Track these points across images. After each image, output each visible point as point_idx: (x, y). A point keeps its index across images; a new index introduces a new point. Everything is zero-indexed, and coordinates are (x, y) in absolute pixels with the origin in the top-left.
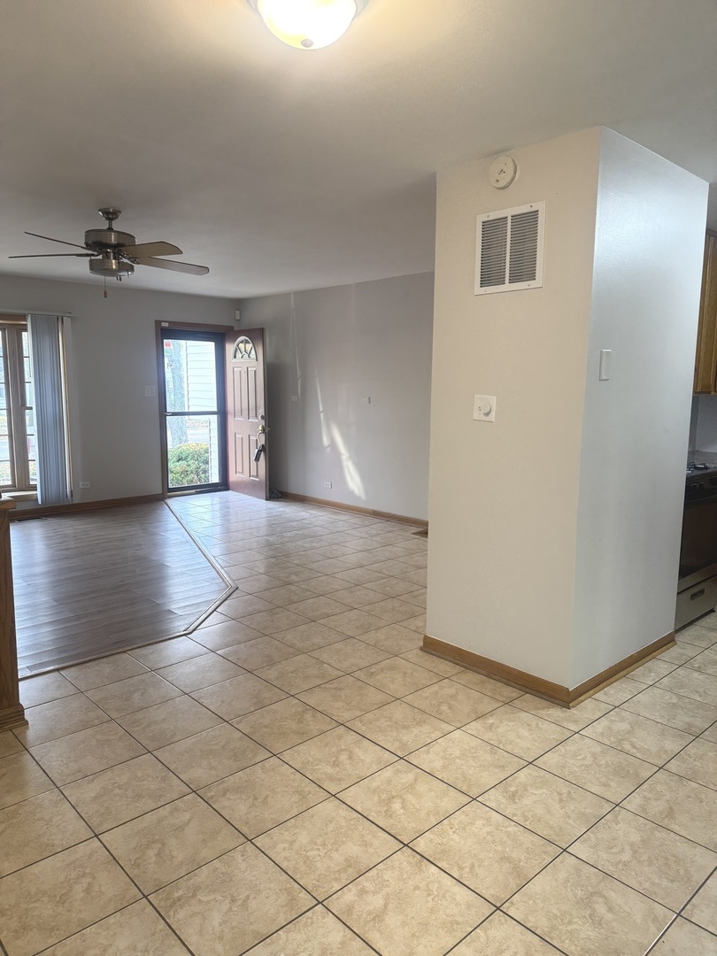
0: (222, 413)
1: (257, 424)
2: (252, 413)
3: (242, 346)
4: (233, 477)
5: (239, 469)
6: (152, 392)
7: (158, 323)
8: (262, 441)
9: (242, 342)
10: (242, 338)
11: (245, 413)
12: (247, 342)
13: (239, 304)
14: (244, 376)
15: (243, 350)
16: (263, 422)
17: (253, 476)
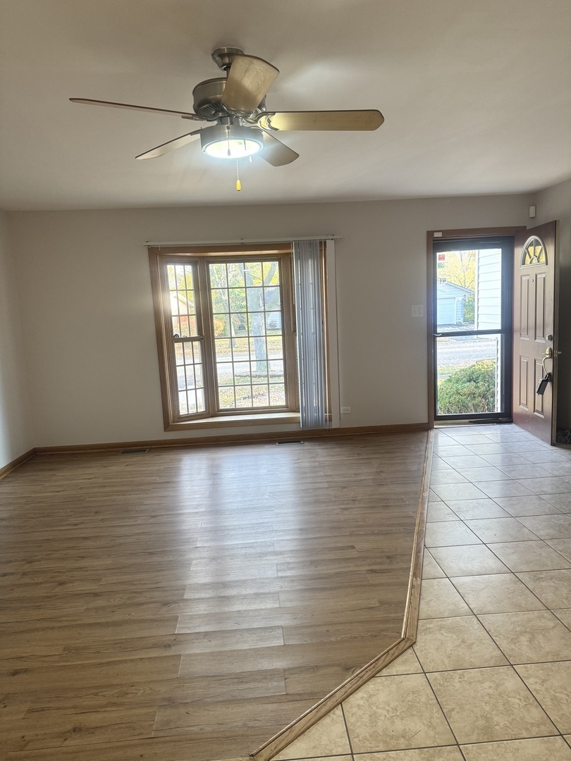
0: (508, 332)
1: (544, 346)
2: (540, 332)
3: (531, 249)
4: (517, 408)
5: (523, 401)
6: (420, 312)
7: (430, 234)
8: (549, 368)
9: (531, 245)
10: (532, 238)
11: (532, 332)
12: (537, 243)
13: (534, 197)
14: (532, 285)
15: (532, 254)
16: (551, 344)
17: (538, 412)
